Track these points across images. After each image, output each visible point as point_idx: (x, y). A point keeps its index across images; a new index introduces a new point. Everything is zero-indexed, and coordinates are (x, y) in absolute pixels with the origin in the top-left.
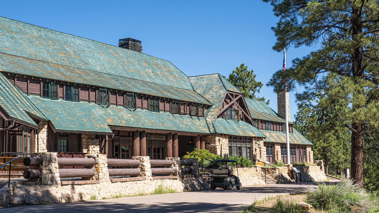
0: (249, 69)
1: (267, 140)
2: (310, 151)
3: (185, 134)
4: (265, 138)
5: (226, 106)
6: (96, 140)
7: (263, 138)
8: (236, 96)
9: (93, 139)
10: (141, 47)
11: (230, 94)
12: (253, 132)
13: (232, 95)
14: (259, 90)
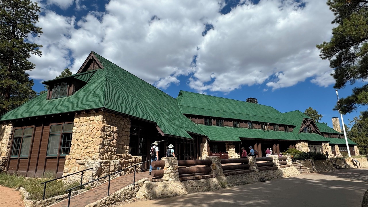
0: (313, 110)
1: (330, 143)
2: (357, 148)
3: (282, 141)
4: (329, 142)
5: (304, 126)
6: (233, 145)
7: (328, 142)
8: (309, 121)
9: (231, 144)
10: (257, 101)
11: (306, 120)
12: (322, 139)
13: (307, 120)
14: (320, 119)
